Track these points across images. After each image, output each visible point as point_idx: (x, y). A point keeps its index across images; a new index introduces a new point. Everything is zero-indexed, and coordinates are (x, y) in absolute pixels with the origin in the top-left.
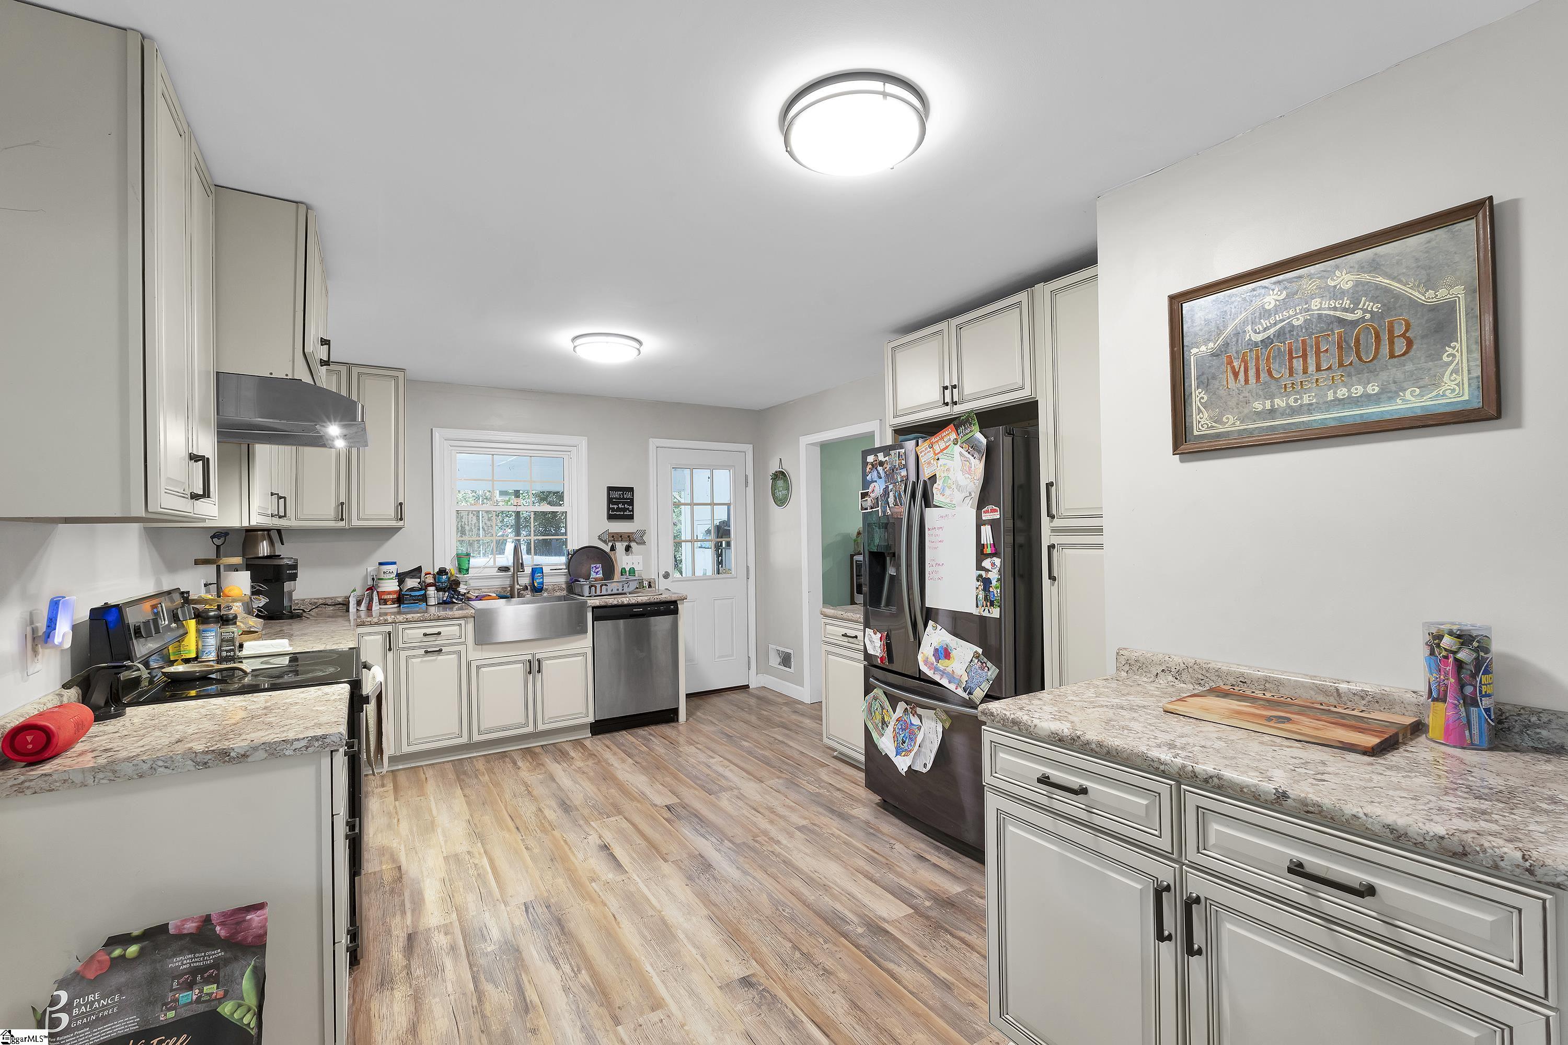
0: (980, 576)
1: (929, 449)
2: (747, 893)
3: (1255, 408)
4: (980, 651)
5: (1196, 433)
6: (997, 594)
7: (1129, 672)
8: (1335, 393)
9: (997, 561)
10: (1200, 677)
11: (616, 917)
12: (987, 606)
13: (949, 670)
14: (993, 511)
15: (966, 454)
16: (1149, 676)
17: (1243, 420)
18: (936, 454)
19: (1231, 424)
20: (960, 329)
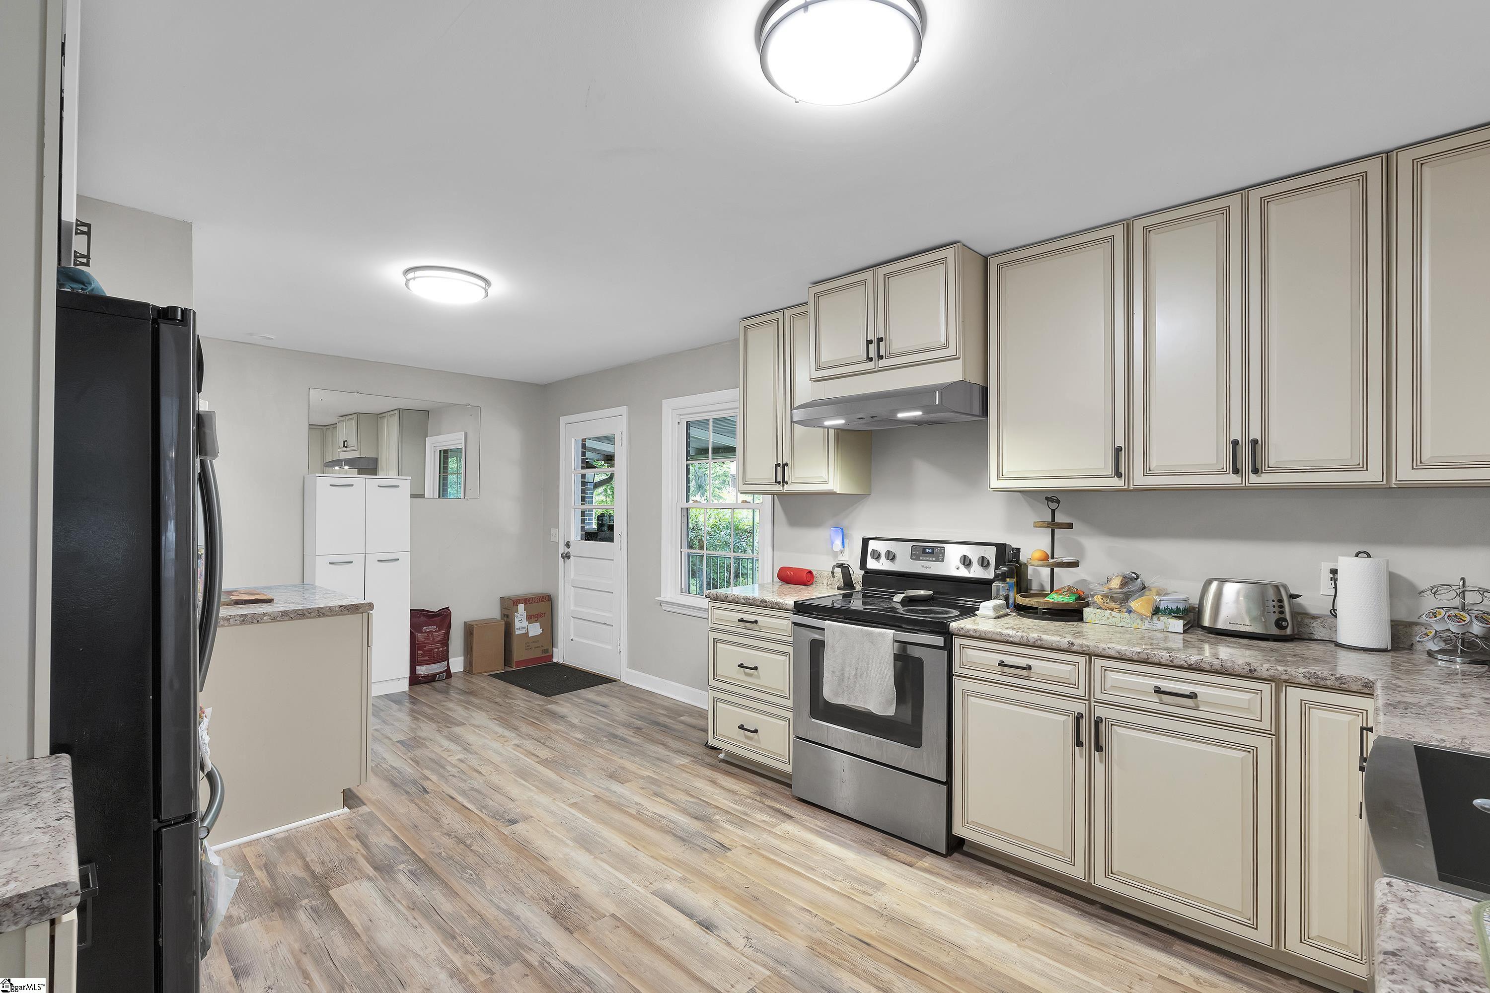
2: (508, 887)
11: (635, 849)
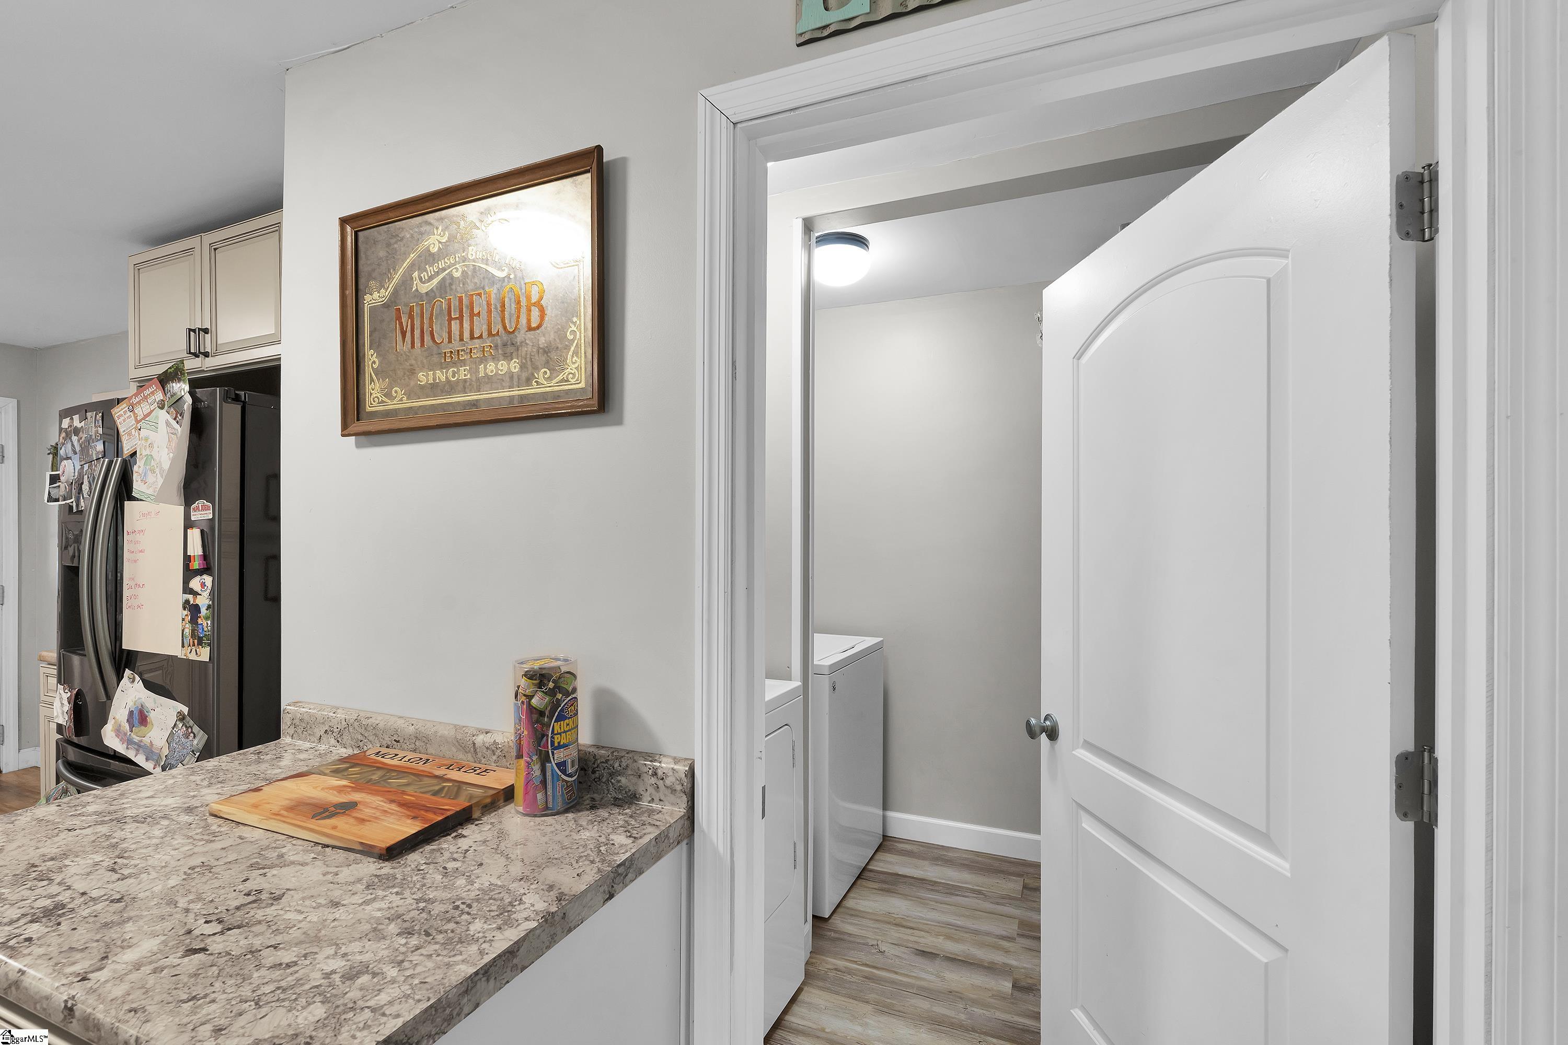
0: (187, 602)
1: (129, 413)
3: (419, 381)
4: (185, 710)
5: (368, 409)
6: (207, 627)
7: (294, 735)
8: (485, 368)
9: (208, 580)
10: (360, 737)
12: (194, 645)
13: (146, 740)
14: (205, 508)
15: (174, 423)
16: (312, 740)
17: (409, 395)
18: (138, 422)
19: (400, 401)
20: (215, 249)
